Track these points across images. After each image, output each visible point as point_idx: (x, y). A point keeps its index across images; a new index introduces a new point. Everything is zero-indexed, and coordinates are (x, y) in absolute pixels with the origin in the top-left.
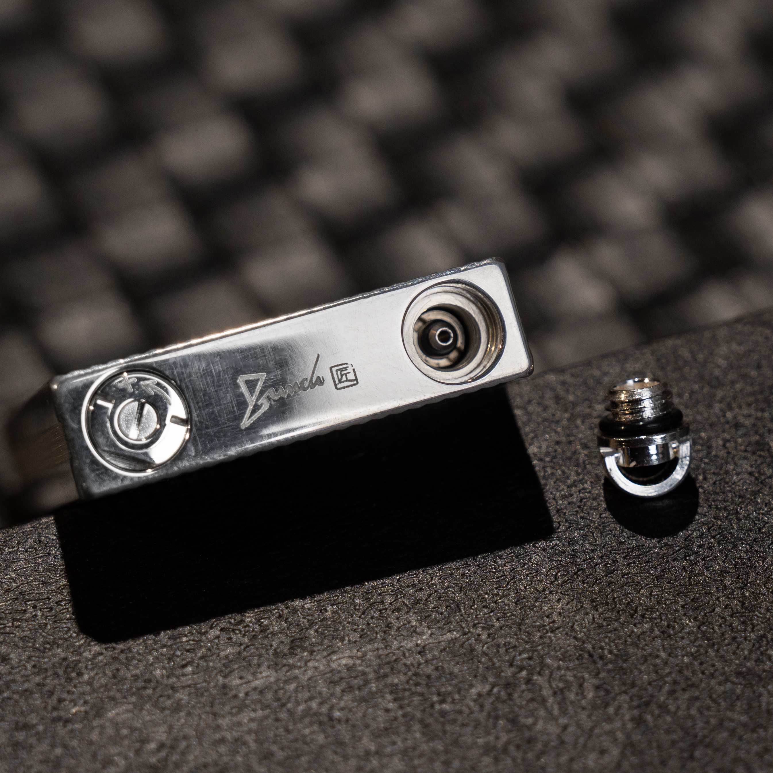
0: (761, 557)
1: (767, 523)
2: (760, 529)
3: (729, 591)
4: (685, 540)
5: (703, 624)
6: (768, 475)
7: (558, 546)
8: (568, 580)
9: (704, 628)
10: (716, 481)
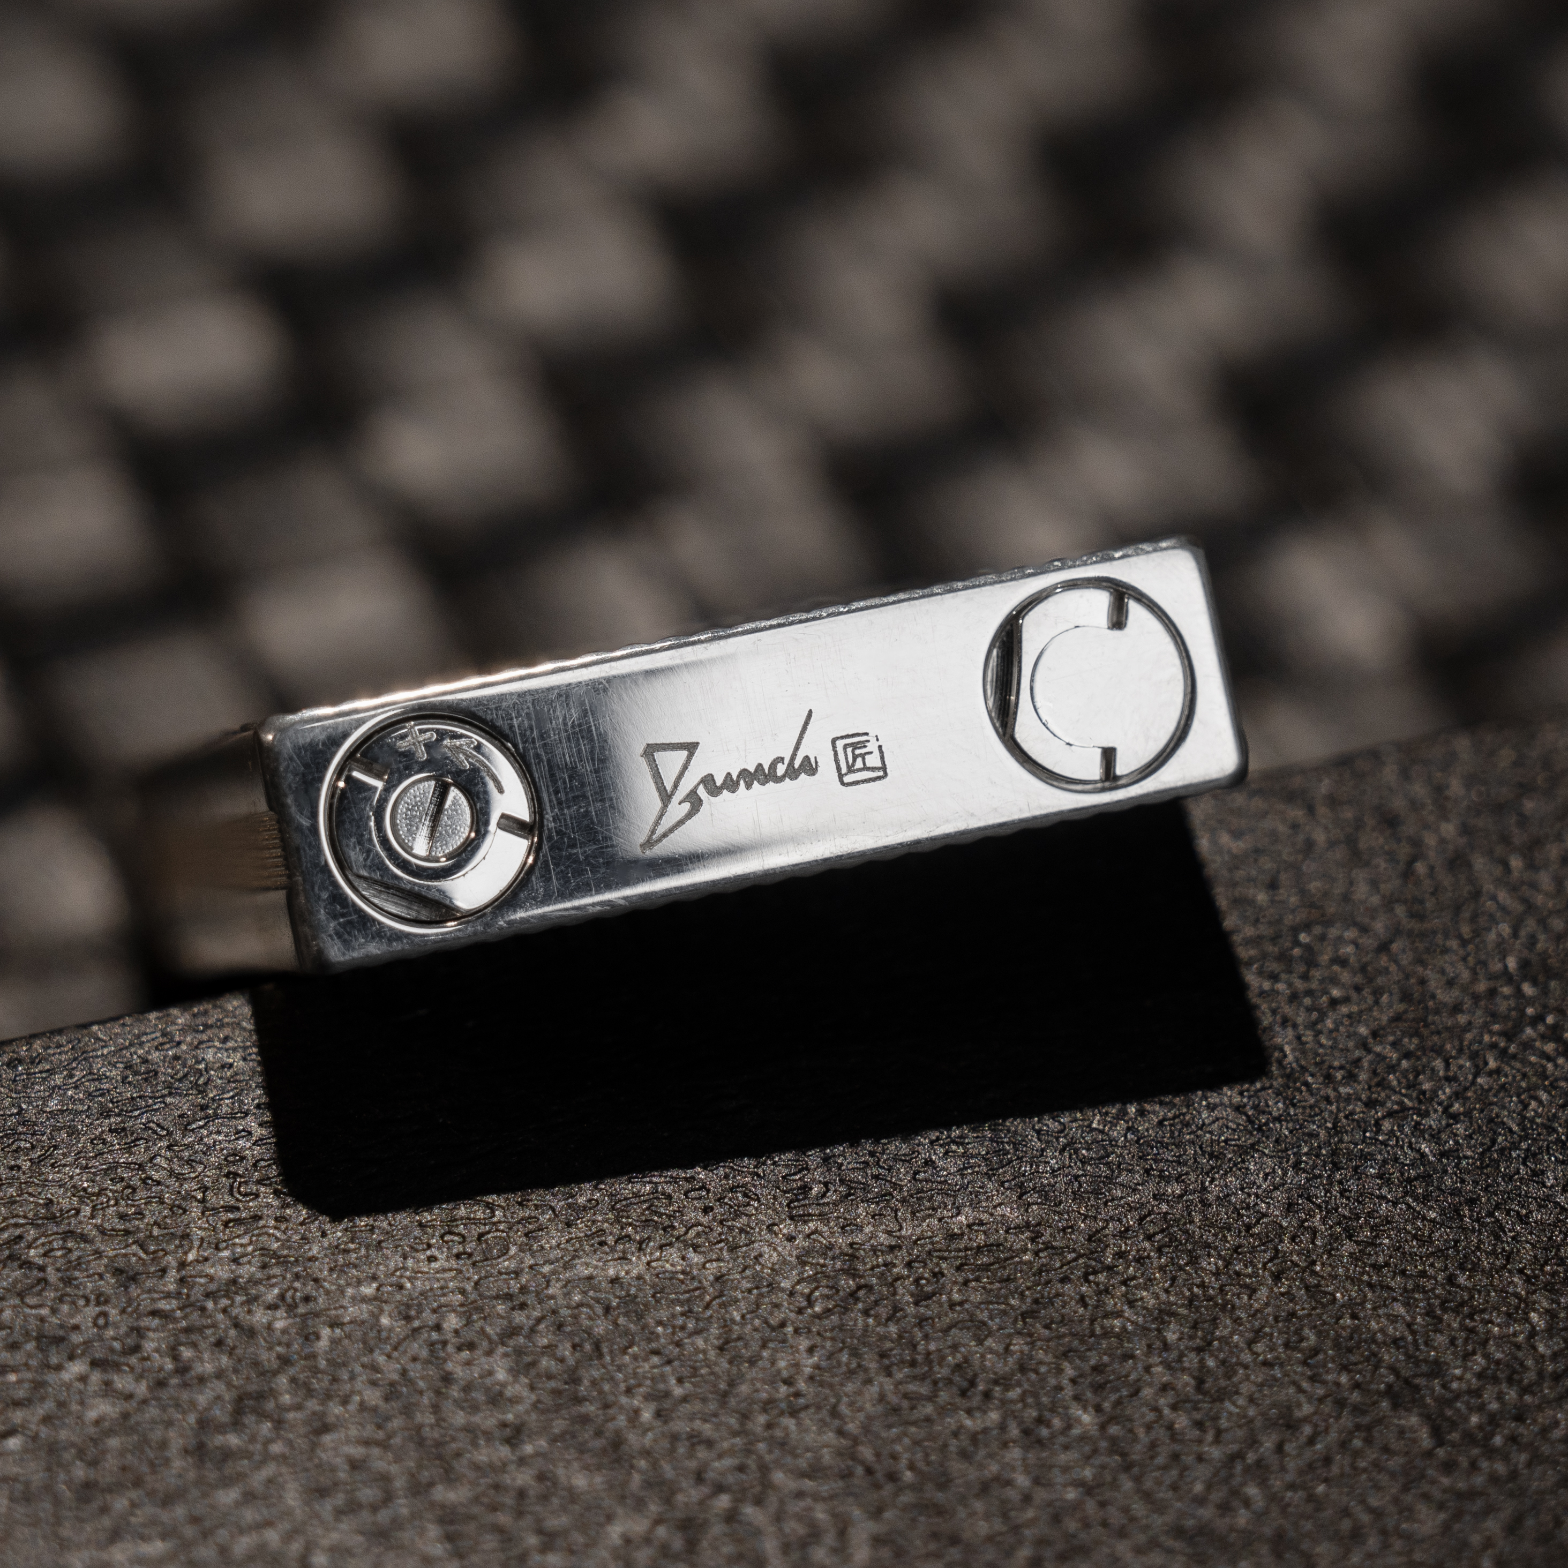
0: (1246, 1286)
1: (1265, 1215)
2: (1248, 1227)
3: (1174, 1355)
4: (1089, 1240)
5: (1112, 1419)
6: (1275, 1114)
7: (821, 1233)
8: (835, 1306)
9: (1114, 1430)
10: (1164, 1119)
